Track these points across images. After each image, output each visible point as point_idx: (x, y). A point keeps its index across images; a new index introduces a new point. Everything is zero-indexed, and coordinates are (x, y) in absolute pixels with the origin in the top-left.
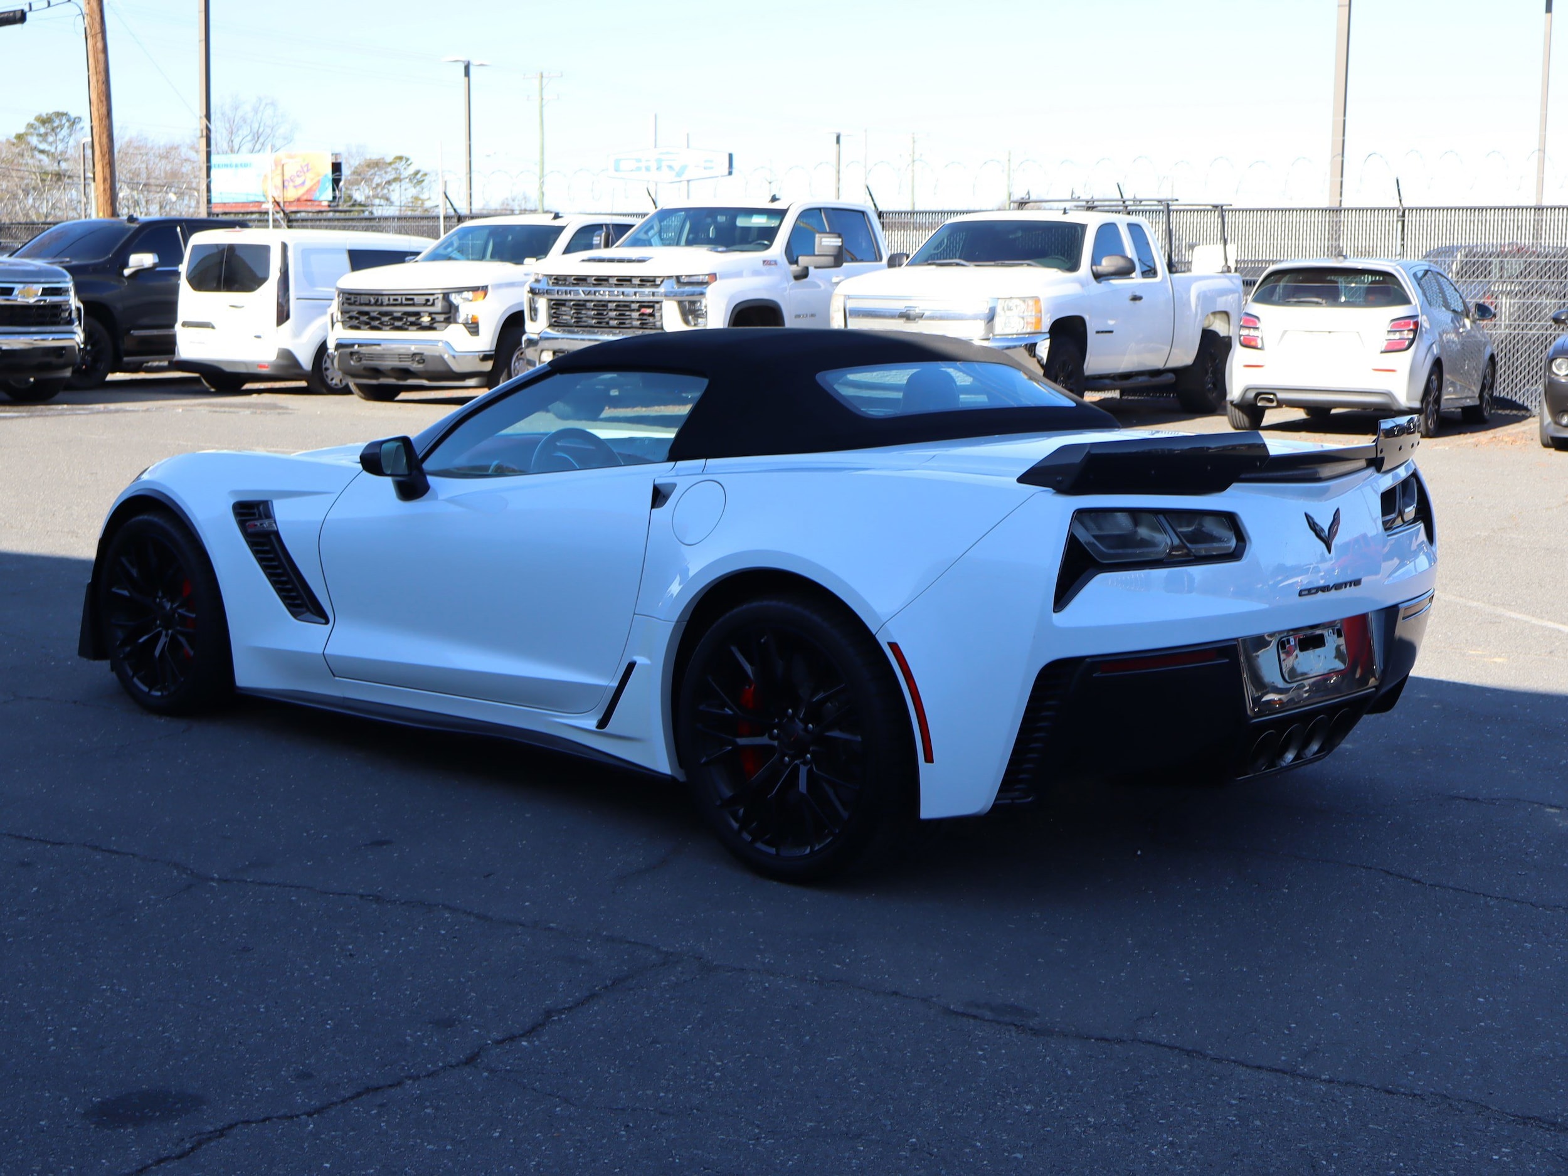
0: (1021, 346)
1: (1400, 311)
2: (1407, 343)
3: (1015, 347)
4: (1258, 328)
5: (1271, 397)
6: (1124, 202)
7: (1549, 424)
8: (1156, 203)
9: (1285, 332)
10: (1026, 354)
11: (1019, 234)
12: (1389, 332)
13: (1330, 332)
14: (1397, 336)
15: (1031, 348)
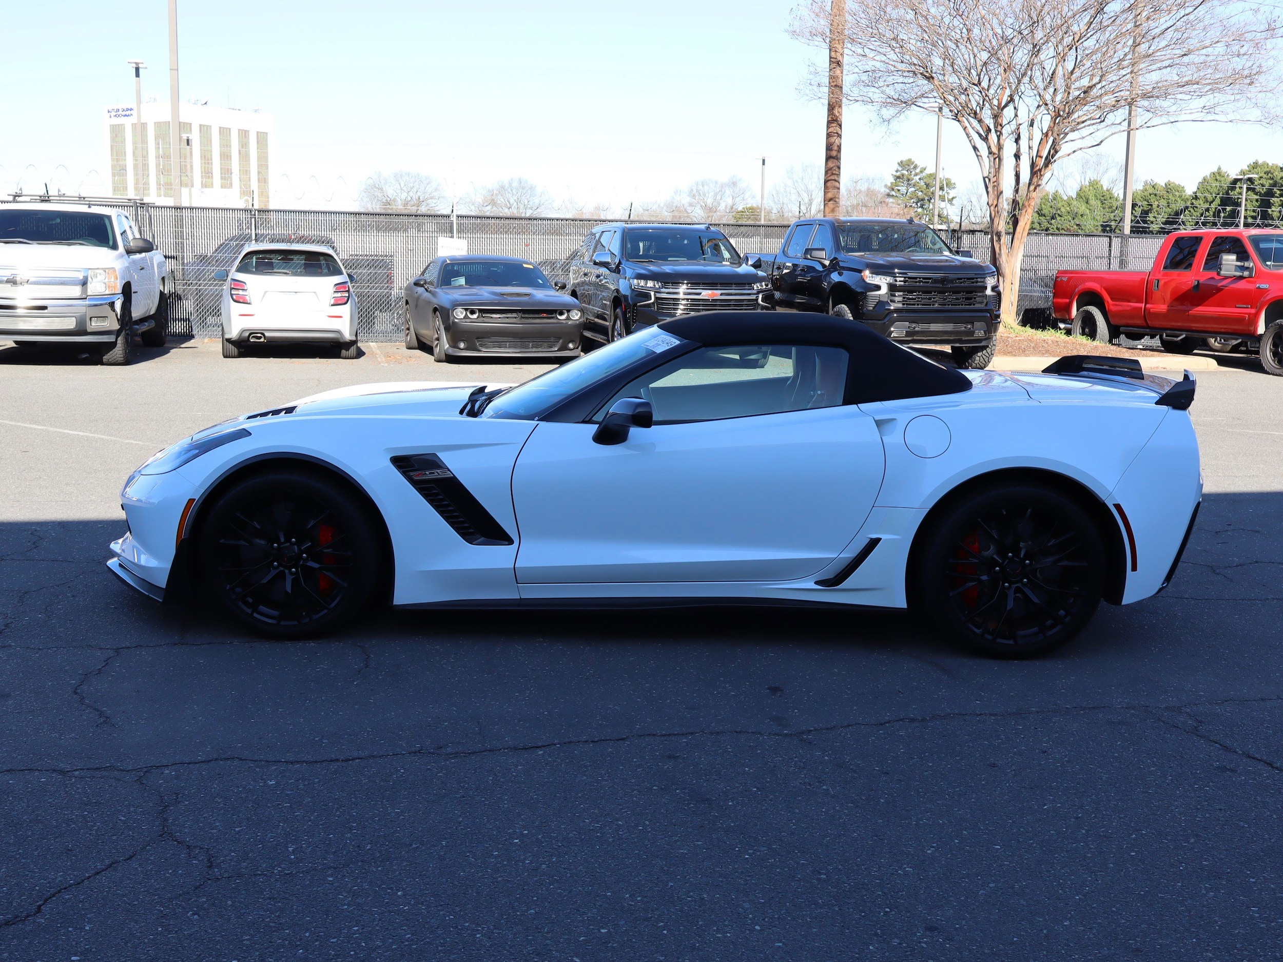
0: (106, 304)
1: (337, 279)
2: (346, 299)
3: (101, 305)
4: (246, 290)
5: (259, 335)
6: (48, 197)
7: (448, 348)
8: (78, 199)
9: (266, 292)
10: (110, 309)
11: (58, 221)
12: (335, 292)
13: (296, 292)
14: (339, 295)
15: (112, 305)
